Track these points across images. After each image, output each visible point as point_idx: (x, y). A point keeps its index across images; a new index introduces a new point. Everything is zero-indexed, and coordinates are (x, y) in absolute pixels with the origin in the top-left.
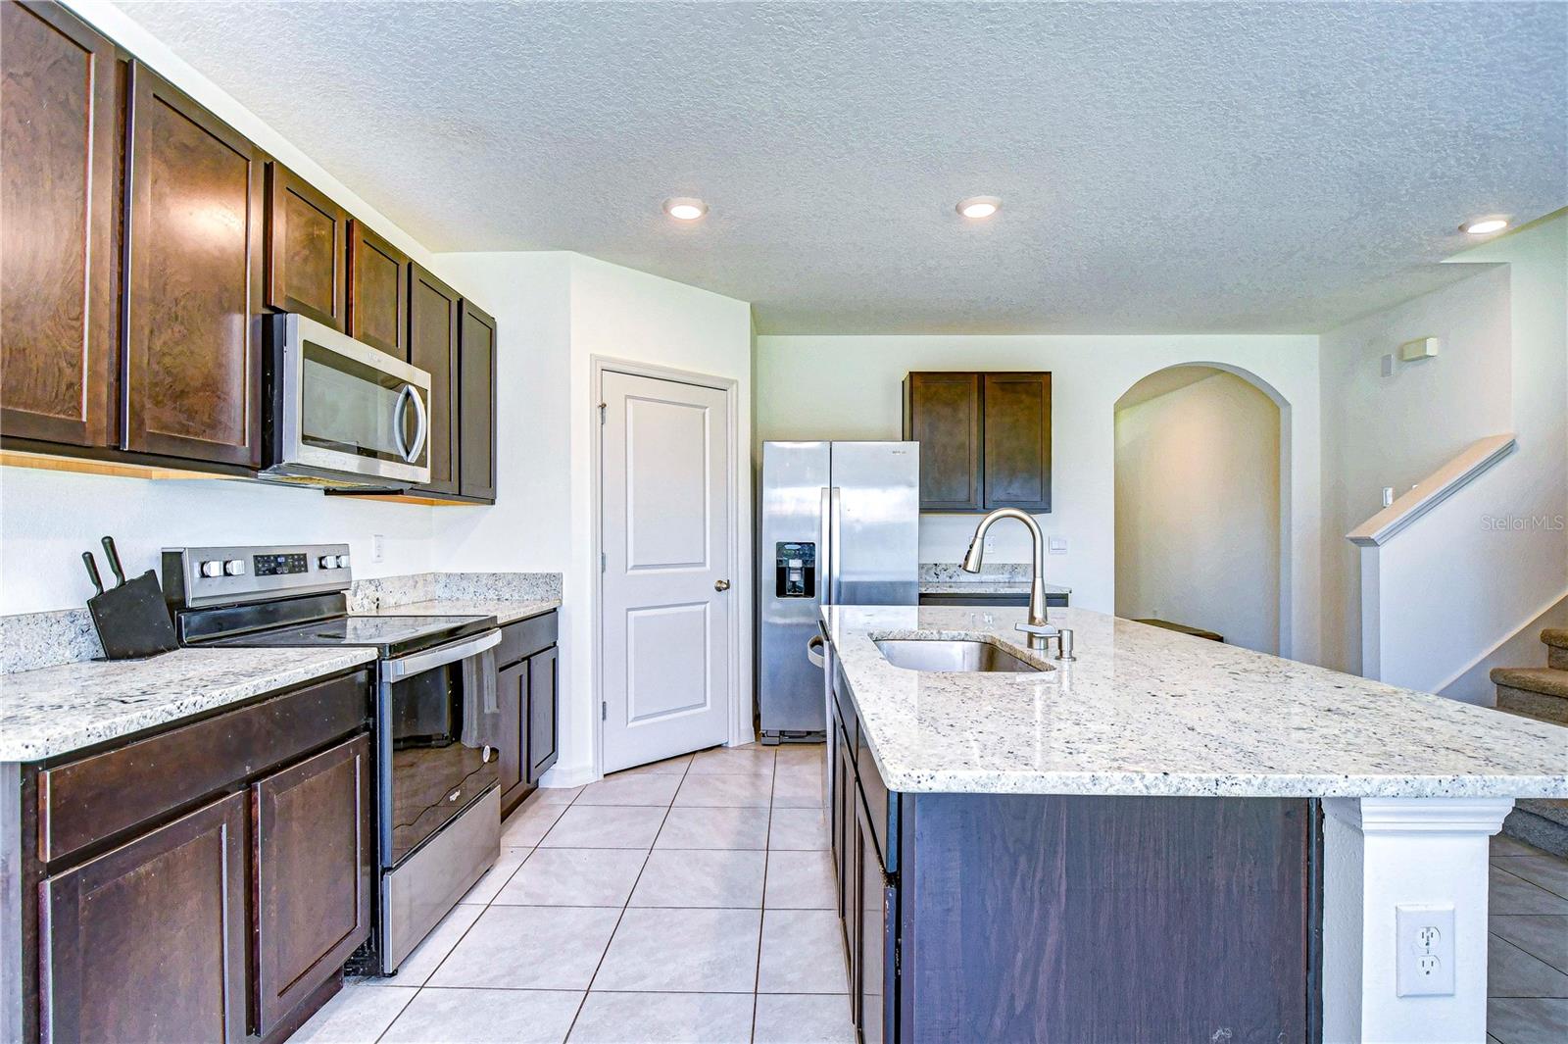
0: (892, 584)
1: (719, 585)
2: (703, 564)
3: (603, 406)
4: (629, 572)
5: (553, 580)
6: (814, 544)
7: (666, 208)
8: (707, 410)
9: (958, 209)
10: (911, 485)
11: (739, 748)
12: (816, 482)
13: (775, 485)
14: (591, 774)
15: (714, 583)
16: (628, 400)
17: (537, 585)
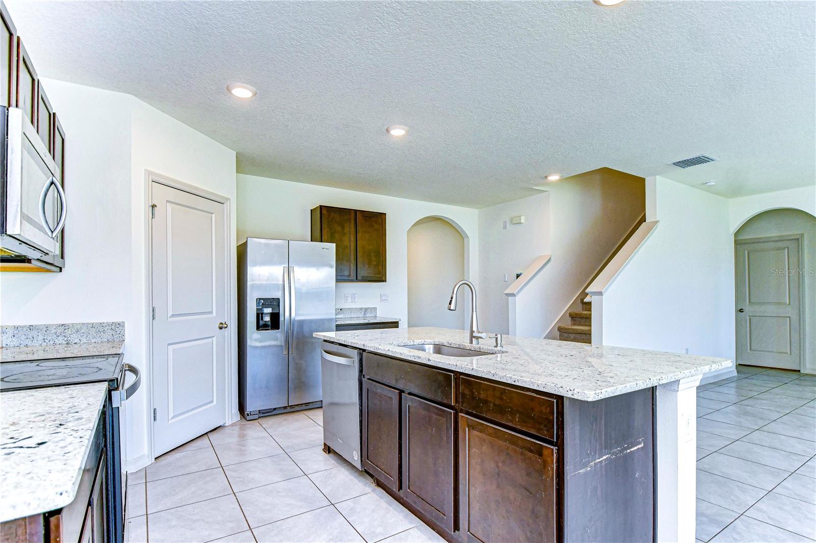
0: (322, 320)
1: (221, 326)
2: (211, 313)
3: (153, 206)
4: (169, 319)
5: (118, 327)
6: (279, 299)
7: (229, 89)
8: (213, 215)
9: (388, 131)
10: (331, 267)
11: (232, 425)
12: (280, 264)
13: (255, 265)
14: (147, 459)
15: (218, 325)
16: (168, 204)
17: (104, 332)
